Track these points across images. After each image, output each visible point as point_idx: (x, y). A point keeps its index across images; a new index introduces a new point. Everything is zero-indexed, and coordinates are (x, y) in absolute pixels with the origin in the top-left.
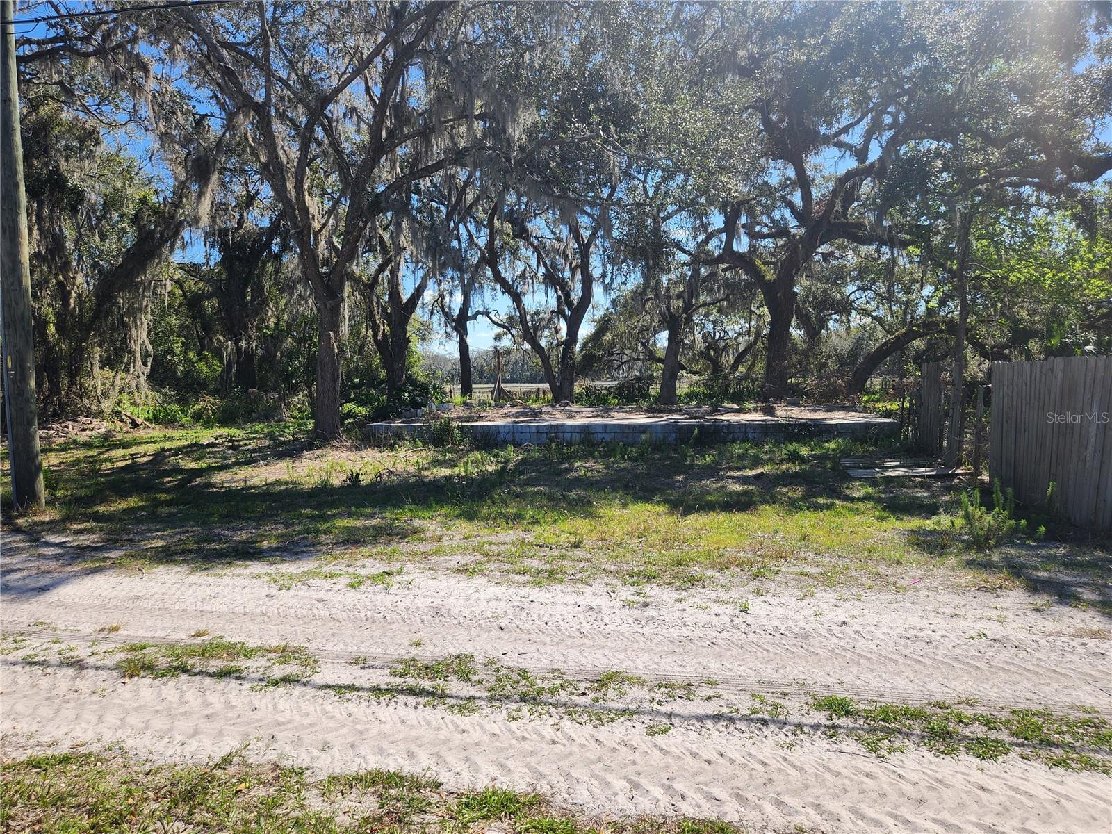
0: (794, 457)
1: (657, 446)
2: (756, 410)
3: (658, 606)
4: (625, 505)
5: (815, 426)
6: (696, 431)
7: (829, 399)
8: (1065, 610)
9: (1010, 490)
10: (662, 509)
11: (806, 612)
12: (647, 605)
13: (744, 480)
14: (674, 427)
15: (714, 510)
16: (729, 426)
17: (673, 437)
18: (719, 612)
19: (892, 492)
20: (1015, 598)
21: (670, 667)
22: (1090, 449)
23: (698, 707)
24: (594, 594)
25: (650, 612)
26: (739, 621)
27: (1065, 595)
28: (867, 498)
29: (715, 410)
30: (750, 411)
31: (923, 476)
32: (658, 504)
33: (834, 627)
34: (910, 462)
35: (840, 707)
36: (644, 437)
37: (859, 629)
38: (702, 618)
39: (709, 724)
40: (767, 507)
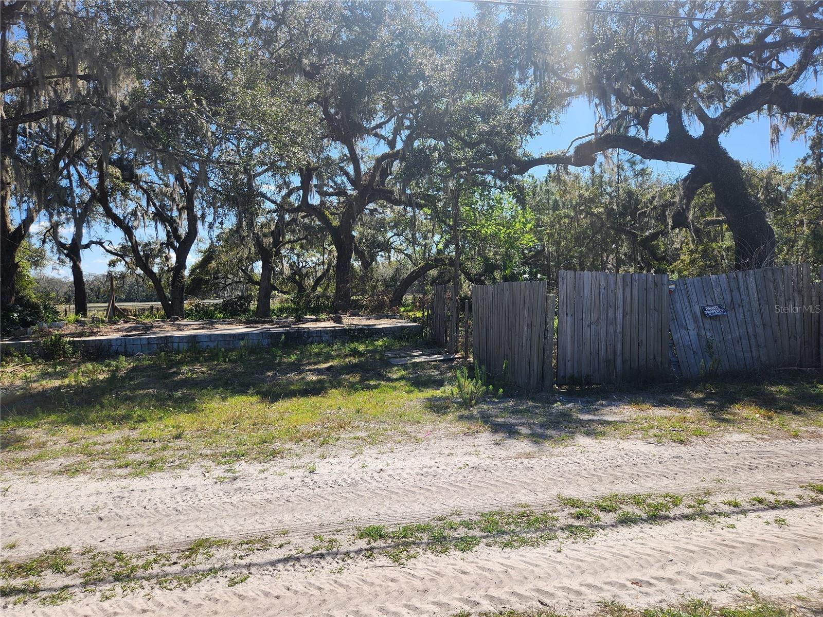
0: (354, 353)
1: (253, 351)
2: (328, 320)
3: (245, 478)
4: (224, 399)
5: (369, 329)
6: (283, 337)
7: (378, 310)
8: (512, 442)
9: (483, 367)
10: (255, 399)
11: (356, 466)
12: (235, 479)
13: (319, 372)
14: (267, 334)
15: (295, 396)
16: (309, 332)
17: (266, 342)
18: (293, 475)
19: (417, 373)
20: (485, 437)
21: (253, 526)
22: (525, 339)
23: (274, 554)
24: (191, 477)
25: (239, 484)
26: (308, 480)
27: (511, 431)
28: (402, 378)
29: (299, 320)
30: (324, 320)
31: (436, 361)
32: (252, 395)
33: (375, 474)
34: (428, 352)
35: (376, 533)
36: (242, 343)
37: (391, 473)
38: (279, 482)
39: (280, 566)
40: (334, 391)
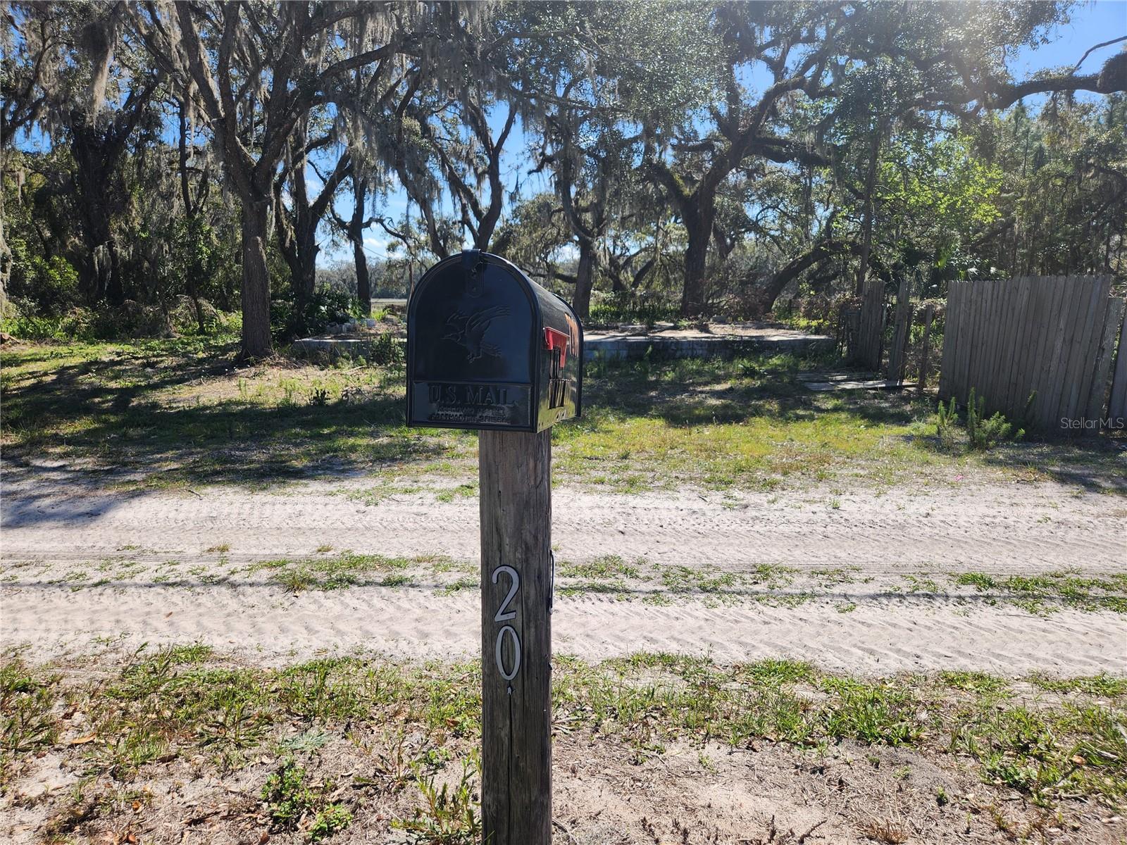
0: (749, 373)
1: (614, 364)
2: (690, 328)
3: (757, 507)
4: (623, 420)
5: (758, 342)
6: (650, 349)
7: (754, 313)
8: (1093, 496)
9: (982, 399)
10: (659, 423)
11: (888, 507)
12: (746, 507)
13: (719, 395)
14: (623, 343)
15: (712, 422)
16: (677, 343)
17: (624, 353)
18: (814, 510)
19: (856, 403)
20: (1050, 488)
23: (863, 588)
24: (686, 498)
25: (752, 513)
26: (835, 516)
28: (836, 409)
29: (651, 327)
30: (685, 328)
31: (875, 389)
32: (653, 417)
33: (921, 518)
34: (856, 375)
35: (983, 582)
36: (596, 354)
37: (943, 519)
38: (804, 517)
39: (884, 601)
40: (758, 419)
